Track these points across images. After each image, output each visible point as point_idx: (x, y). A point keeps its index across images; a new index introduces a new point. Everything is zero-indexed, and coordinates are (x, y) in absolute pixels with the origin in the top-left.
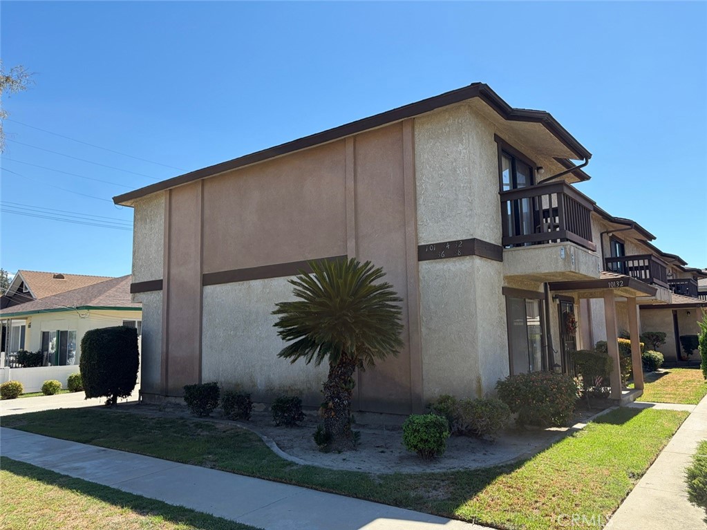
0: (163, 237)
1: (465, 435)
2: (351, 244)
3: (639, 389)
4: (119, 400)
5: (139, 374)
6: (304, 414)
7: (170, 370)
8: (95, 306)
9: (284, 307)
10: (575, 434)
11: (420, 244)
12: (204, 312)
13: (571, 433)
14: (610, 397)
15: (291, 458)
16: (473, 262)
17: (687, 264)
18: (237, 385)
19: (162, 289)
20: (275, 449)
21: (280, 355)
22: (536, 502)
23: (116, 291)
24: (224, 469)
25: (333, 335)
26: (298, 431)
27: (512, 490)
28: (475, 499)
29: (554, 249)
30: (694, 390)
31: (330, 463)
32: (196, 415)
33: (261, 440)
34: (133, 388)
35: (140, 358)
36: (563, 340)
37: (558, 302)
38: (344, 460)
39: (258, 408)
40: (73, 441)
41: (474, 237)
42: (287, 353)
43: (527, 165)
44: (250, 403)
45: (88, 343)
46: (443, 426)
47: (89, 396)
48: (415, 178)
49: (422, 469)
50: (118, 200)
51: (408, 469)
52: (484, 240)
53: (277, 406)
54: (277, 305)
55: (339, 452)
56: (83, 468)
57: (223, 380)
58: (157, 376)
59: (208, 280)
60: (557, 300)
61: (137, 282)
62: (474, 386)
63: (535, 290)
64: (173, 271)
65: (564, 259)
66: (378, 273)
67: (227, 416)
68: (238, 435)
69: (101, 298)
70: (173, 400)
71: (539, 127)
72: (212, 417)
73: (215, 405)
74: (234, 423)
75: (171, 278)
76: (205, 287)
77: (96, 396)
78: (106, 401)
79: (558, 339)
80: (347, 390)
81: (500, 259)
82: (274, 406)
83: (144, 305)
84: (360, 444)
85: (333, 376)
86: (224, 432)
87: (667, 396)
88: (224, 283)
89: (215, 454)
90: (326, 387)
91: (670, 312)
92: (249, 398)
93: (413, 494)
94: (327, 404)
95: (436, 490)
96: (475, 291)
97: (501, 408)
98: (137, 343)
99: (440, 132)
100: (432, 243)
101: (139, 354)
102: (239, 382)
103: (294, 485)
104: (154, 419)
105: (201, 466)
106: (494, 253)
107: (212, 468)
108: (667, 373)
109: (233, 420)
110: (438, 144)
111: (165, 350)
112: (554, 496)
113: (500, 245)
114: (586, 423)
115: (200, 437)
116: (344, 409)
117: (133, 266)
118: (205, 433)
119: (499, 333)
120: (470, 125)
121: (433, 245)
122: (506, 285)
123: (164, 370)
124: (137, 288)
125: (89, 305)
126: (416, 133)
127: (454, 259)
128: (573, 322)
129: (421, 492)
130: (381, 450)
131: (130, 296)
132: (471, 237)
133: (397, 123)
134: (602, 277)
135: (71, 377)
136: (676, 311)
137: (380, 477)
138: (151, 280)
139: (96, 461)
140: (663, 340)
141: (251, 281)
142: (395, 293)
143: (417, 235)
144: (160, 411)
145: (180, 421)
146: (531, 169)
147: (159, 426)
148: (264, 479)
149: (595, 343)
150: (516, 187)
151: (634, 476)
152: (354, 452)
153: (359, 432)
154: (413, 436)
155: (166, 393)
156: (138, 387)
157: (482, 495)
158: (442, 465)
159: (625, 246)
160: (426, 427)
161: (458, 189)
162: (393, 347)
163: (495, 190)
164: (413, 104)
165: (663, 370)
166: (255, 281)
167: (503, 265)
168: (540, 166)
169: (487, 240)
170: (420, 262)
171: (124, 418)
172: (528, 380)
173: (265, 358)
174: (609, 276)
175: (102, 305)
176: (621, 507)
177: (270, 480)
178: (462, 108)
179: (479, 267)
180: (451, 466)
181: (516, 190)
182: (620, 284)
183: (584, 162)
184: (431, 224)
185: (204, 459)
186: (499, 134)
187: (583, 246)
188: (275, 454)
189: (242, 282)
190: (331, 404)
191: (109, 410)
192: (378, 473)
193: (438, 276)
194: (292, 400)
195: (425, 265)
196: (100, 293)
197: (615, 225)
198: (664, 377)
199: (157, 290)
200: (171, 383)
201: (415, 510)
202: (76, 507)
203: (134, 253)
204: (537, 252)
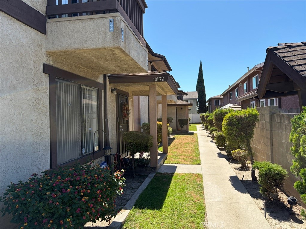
3: (165, 153)
36: (119, 123)
37: (116, 93)
60: (115, 91)
63: (93, 79)
65: (113, 32)
79: (115, 123)
81: (43, 31)
91: (175, 108)
108: (174, 138)
113: (45, 15)
128: (127, 110)
134: (149, 74)
136: (177, 107)
140: (171, 121)
149: (142, 124)
165: (172, 137)
167: (46, 39)
174: (154, 73)
182: (162, 79)
198: (174, 141)
204: (84, 23)
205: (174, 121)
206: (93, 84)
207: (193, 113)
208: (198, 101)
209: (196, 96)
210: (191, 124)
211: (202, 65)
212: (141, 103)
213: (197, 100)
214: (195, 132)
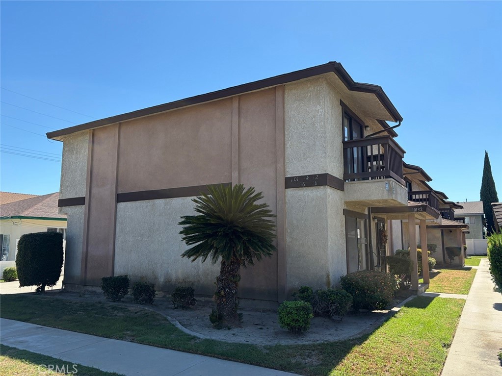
0: (86, 164)
1: (320, 316)
2: (235, 175)
3: (426, 283)
4: (47, 288)
5: (63, 269)
6: (195, 300)
7: (89, 265)
8: (26, 216)
9: (188, 219)
10: (395, 315)
11: (287, 176)
12: (118, 222)
13: (393, 314)
14: (411, 288)
15: (193, 334)
16: (326, 191)
17: (448, 198)
18: (142, 278)
19: (84, 204)
20: (179, 326)
21: (184, 255)
22: (385, 366)
23: (42, 205)
24: (142, 342)
25: (226, 241)
26: (191, 312)
27: (365, 357)
28: (340, 365)
29: (381, 184)
30: (462, 284)
31: (224, 338)
32: (110, 300)
33: (166, 320)
34: (58, 279)
35: (64, 256)
36: (379, 248)
37: (376, 221)
38: (234, 334)
39: (159, 295)
40: (15, 320)
41: (327, 172)
42: (189, 254)
43: (359, 124)
44: (154, 291)
45: (24, 244)
46: (309, 309)
47: (22, 285)
48: (284, 128)
49: (294, 342)
50: (50, 136)
51: (285, 342)
52: (333, 175)
53: (176, 294)
54: (182, 217)
55: (229, 329)
56: (27, 342)
57: (131, 273)
58: (78, 270)
59: (122, 198)
60: (376, 220)
61: (63, 198)
62: (325, 280)
63: (362, 212)
64: (94, 191)
65: (388, 191)
66: (258, 196)
67: (136, 300)
68: (147, 316)
69: (30, 210)
70: (90, 288)
71: (372, 97)
72: (123, 302)
73: (126, 292)
74: (142, 307)
75: (92, 196)
76: (119, 203)
77: (29, 285)
78: (36, 289)
79: (375, 248)
80: (235, 282)
81: (342, 189)
82: (174, 294)
83: (69, 216)
84: (242, 322)
85: (225, 272)
86: (136, 313)
87: (445, 288)
88: (134, 201)
89: (133, 331)
90: (219, 280)
91: (439, 230)
92: (153, 287)
93: (293, 361)
94: (219, 292)
95: (310, 358)
96: (327, 212)
97: (347, 296)
98: (62, 245)
99: (303, 96)
100: (296, 176)
101: (63, 253)
102: (144, 275)
103: (199, 354)
104: (78, 303)
105: (122, 340)
106: (339, 185)
107: (131, 342)
108: (439, 273)
109: (141, 304)
110: (302, 105)
111: (85, 250)
112: (396, 361)
113: (342, 179)
114: (400, 307)
115: (117, 317)
116: (233, 297)
117: (61, 186)
118: (121, 314)
119: (341, 242)
120: (326, 92)
121: (296, 177)
122: (346, 208)
123: (84, 266)
124: (63, 203)
125: (21, 215)
126: (285, 96)
127: (312, 188)
128: (385, 236)
129: (299, 359)
130: (259, 327)
131: (57, 209)
132: (324, 173)
133: (272, 88)
134: (409, 205)
135: (5, 270)
136: (443, 230)
137: (265, 348)
138: (75, 197)
139: (36, 336)
140: (435, 249)
141: (155, 200)
142: (270, 211)
143: (285, 170)
144: (80, 297)
145: (99, 305)
146: (362, 127)
147: (82, 308)
148: (175, 350)
149: (395, 251)
150: (352, 139)
151: (445, 345)
152: (240, 328)
153: (241, 314)
154: (287, 317)
155: (85, 283)
156: (61, 278)
157: (345, 361)
158: (308, 338)
159: (412, 184)
160: (297, 310)
161: (316, 137)
162: (269, 250)
163: (340, 140)
164: (285, 74)
165: (436, 271)
166: (159, 200)
167: (344, 193)
168: (366, 125)
169: (335, 175)
170: (287, 189)
171: (53, 302)
172: (364, 276)
173: (165, 258)
174: (412, 204)
175: (31, 216)
176: (444, 369)
177: (180, 351)
178: (320, 79)
179: (330, 194)
180: (315, 339)
181: (351, 141)
182: (420, 210)
183: (398, 123)
184: (295, 162)
185: (124, 334)
186: (343, 100)
187: (399, 182)
188: (180, 330)
189: (148, 201)
190: (223, 293)
191: (37, 296)
192: (263, 345)
193: (299, 200)
194: (188, 289)
195: (290, 192)
196: (29, 207)
197: (408, 169)
198: (439, 275)
199: (80, 205)
200: (89, 276)
201: (296, 373)
202: (27, 374)
203: (62, 176)
204: (369, 185)
205: (439, 249)
206: (361, 215)
207: (475, 237)
208: (485, 217)
209: (480, 210)
210: (472, 257)
211: (489, 156)
212: (393, 226)
213: (483, 216)
214: (473, 267)
